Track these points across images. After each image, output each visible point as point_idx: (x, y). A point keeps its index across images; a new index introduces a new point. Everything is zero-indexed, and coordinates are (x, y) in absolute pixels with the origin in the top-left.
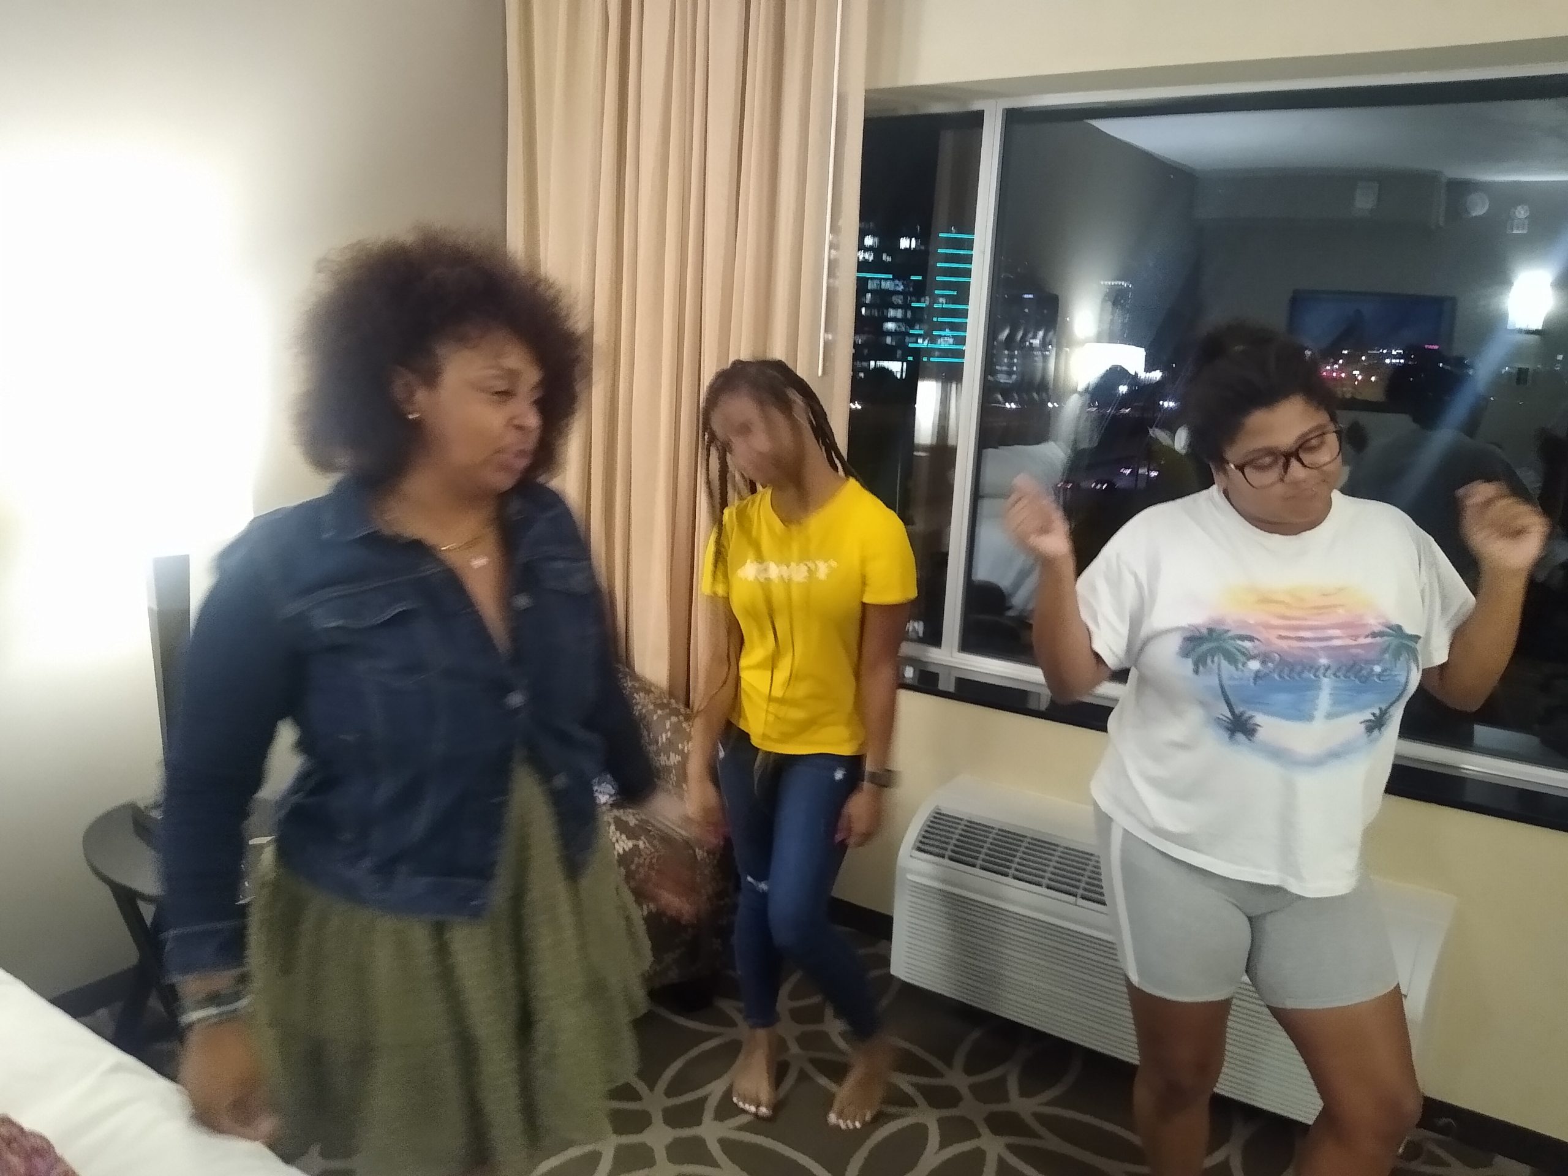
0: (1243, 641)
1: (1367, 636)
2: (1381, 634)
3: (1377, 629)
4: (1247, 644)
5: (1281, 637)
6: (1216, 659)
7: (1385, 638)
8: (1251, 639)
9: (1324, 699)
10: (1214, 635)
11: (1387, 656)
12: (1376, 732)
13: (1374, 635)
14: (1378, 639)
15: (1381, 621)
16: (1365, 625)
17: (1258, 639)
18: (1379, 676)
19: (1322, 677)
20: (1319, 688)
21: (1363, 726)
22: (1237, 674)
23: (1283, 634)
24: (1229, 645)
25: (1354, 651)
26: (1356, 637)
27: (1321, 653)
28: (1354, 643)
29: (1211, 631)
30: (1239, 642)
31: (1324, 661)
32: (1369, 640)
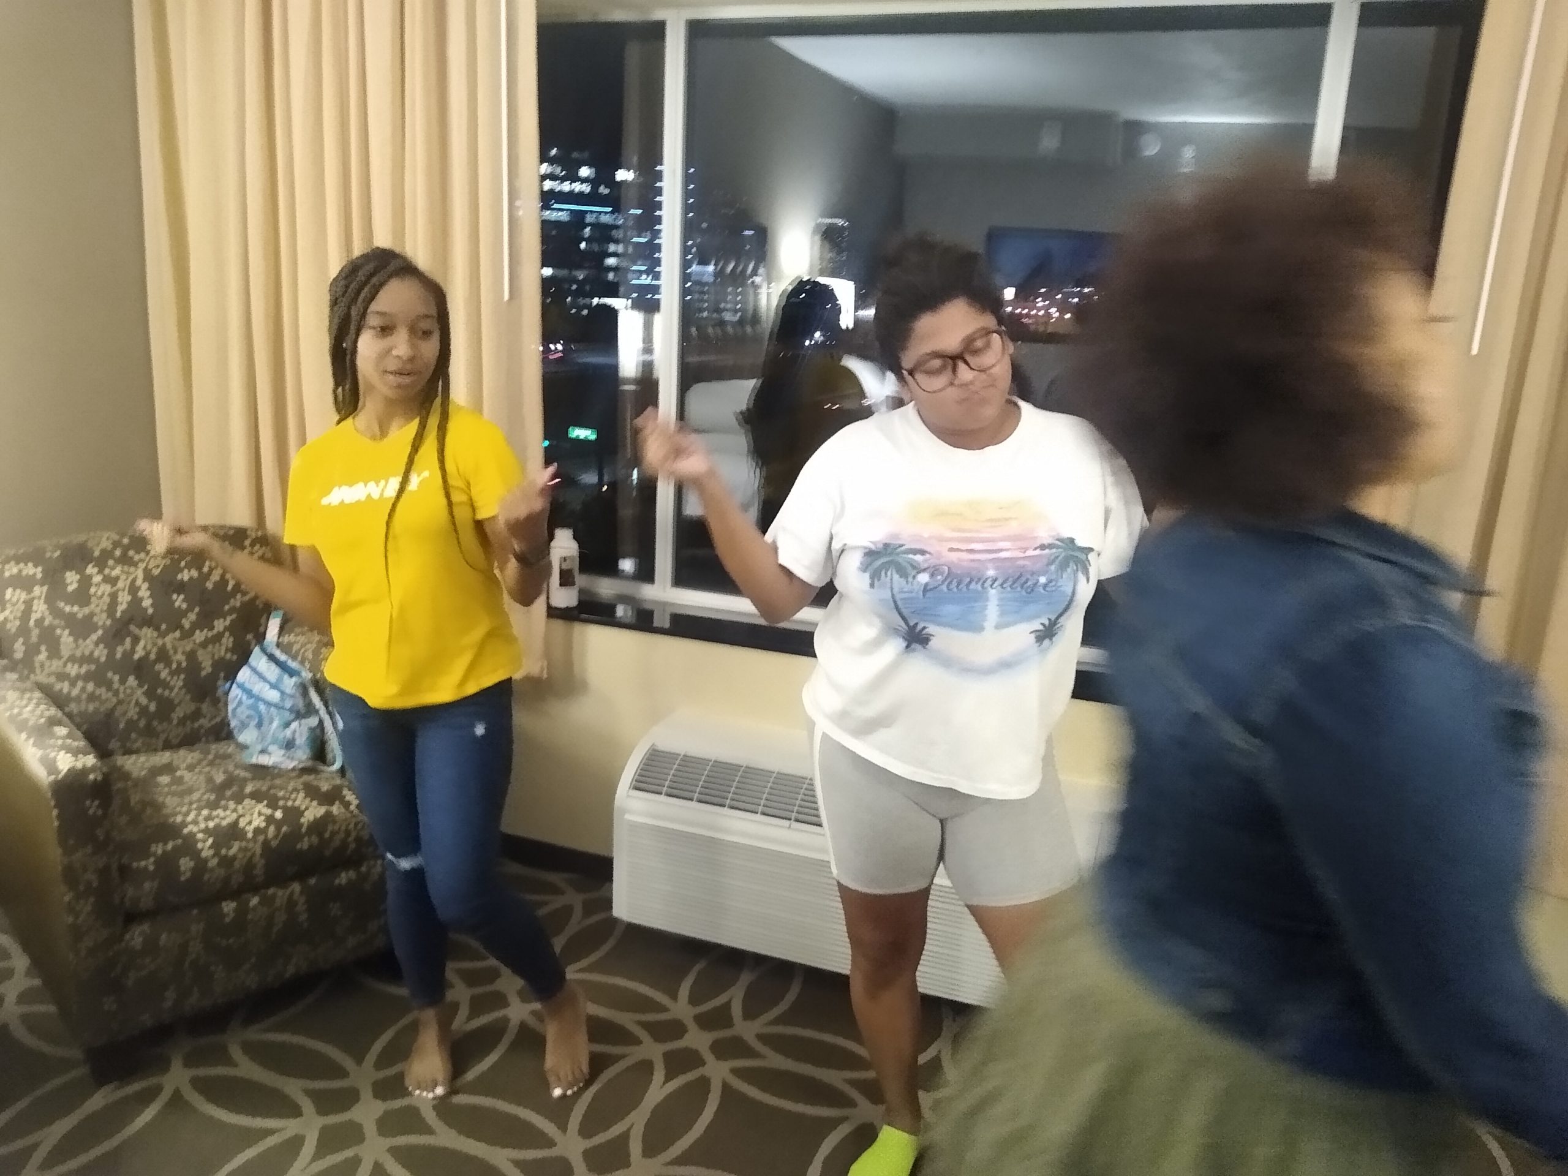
0: (915, 554)
1: (1035, 549)
2: (1050, 546)
3: (1046, 542)
4: (918, 558)
5: (951, 550)
6: (889, 573)
7: (1054, 550)
8: (923, 552)
9: (992, 611)
10: (889, 551)
11: (1053, 567)
12: (1046, 642)
13: (1043, 547)
14: (1047, 551)
15: (1054, 534)
16: (1035, 538)
17: (930, 553)
18: (1045, 586)
19: (989, 589)
20: (987, 599)
21: (1033, 636)
22: (907, 588)
23: (955, 547)
24: (901, 559)
25: (1021, 563)
26: (1026, 549)
27: (990, 565)
28: (1022, 555)
29: (886, 545)
30: (911, 556)
31: (991, 573)
32: (1038, 552)
